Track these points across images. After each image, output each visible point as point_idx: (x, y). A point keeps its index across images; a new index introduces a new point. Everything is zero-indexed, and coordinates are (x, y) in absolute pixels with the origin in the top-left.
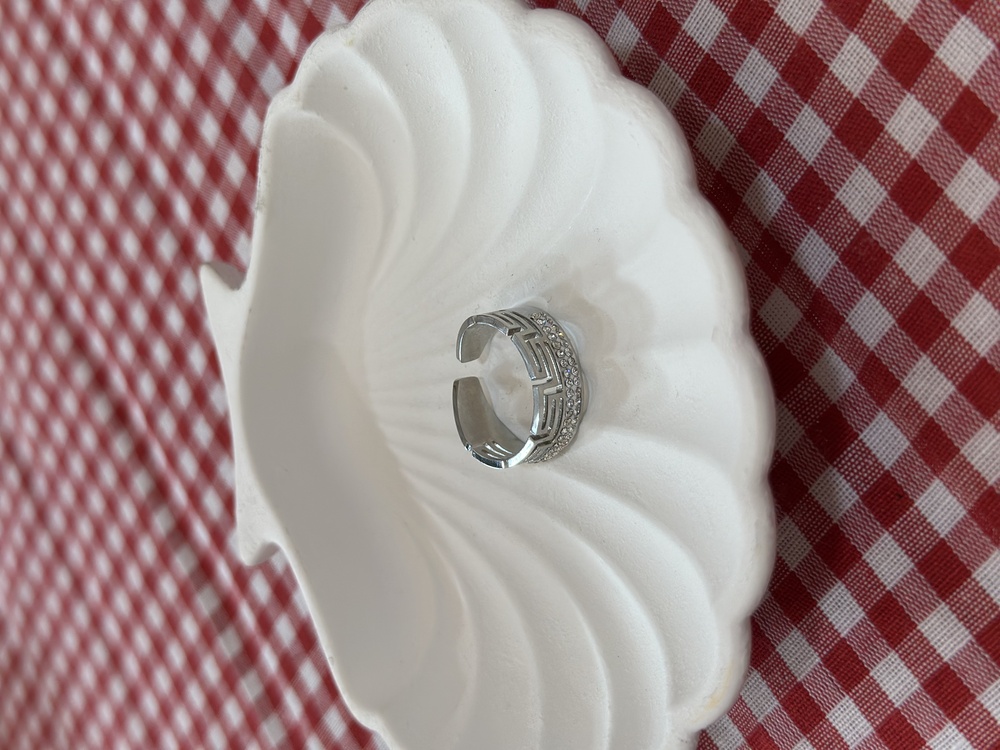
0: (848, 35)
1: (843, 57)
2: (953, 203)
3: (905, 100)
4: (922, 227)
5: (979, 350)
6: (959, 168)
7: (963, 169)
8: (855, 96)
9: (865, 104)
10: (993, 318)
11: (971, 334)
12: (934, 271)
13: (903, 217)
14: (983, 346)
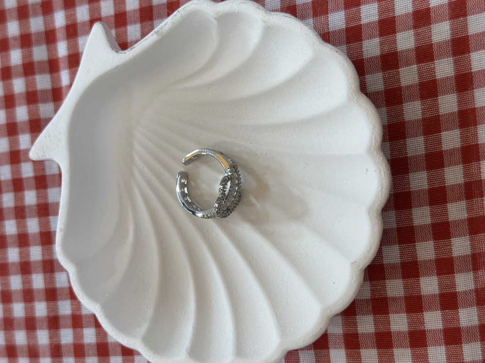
0: (421, 136)
1: (414, 140)
3: (423, 172)
4: (396, 212)
5: (384, 261)
6: (423, 207)
7: (424, 208)
8: (408, 155)
9: (409, 161)
10: (396, 256)
11: (385, 255)
12: (389, 228)
13: (392, 204)
14: (386, 261)
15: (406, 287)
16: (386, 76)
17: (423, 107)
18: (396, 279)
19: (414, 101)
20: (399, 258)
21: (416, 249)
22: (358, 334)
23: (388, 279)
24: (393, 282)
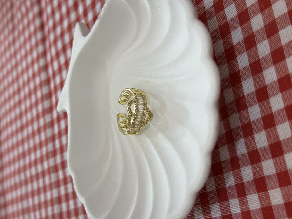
0: (266, 39)
2: (270, 103)
3: (272, 67)
4: (259, 105)
5: (257, 146)
6: (276, 95)
8: (259, 58)
9: (261, 62)
10: (265, 140)
11: (257, 141)
13: (256, 99)
14: (259, 146)
15: (276, 164)
16: (237, 4)
17: (263, 17)
18: (268, 160)
19: (257, 15)
20: (267, 141)
21: (277, 131)
22: (249, 211)
23: (262, 161)
24: (266, 163)
